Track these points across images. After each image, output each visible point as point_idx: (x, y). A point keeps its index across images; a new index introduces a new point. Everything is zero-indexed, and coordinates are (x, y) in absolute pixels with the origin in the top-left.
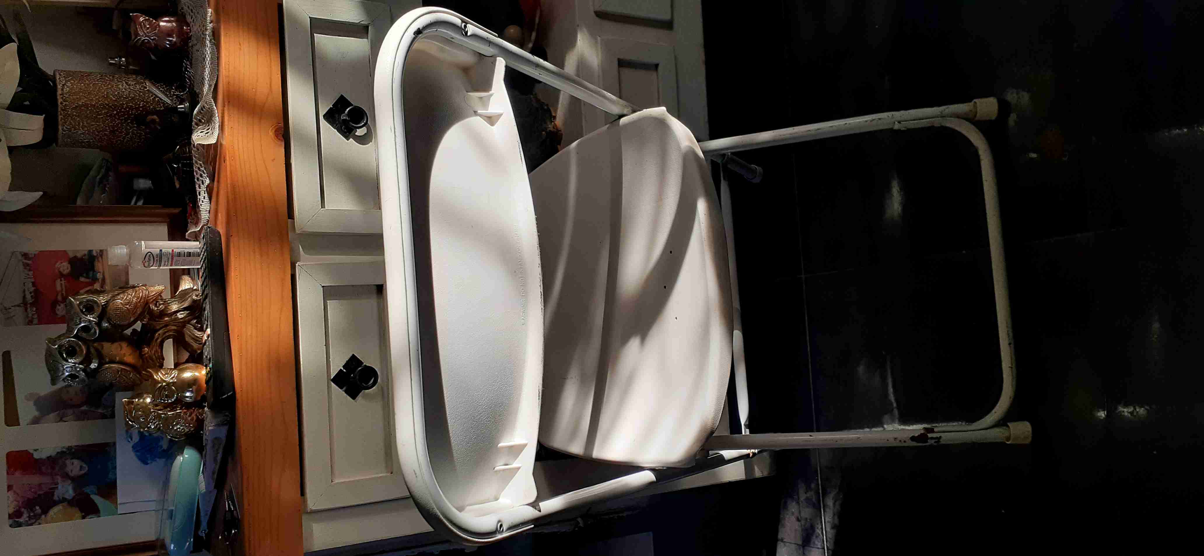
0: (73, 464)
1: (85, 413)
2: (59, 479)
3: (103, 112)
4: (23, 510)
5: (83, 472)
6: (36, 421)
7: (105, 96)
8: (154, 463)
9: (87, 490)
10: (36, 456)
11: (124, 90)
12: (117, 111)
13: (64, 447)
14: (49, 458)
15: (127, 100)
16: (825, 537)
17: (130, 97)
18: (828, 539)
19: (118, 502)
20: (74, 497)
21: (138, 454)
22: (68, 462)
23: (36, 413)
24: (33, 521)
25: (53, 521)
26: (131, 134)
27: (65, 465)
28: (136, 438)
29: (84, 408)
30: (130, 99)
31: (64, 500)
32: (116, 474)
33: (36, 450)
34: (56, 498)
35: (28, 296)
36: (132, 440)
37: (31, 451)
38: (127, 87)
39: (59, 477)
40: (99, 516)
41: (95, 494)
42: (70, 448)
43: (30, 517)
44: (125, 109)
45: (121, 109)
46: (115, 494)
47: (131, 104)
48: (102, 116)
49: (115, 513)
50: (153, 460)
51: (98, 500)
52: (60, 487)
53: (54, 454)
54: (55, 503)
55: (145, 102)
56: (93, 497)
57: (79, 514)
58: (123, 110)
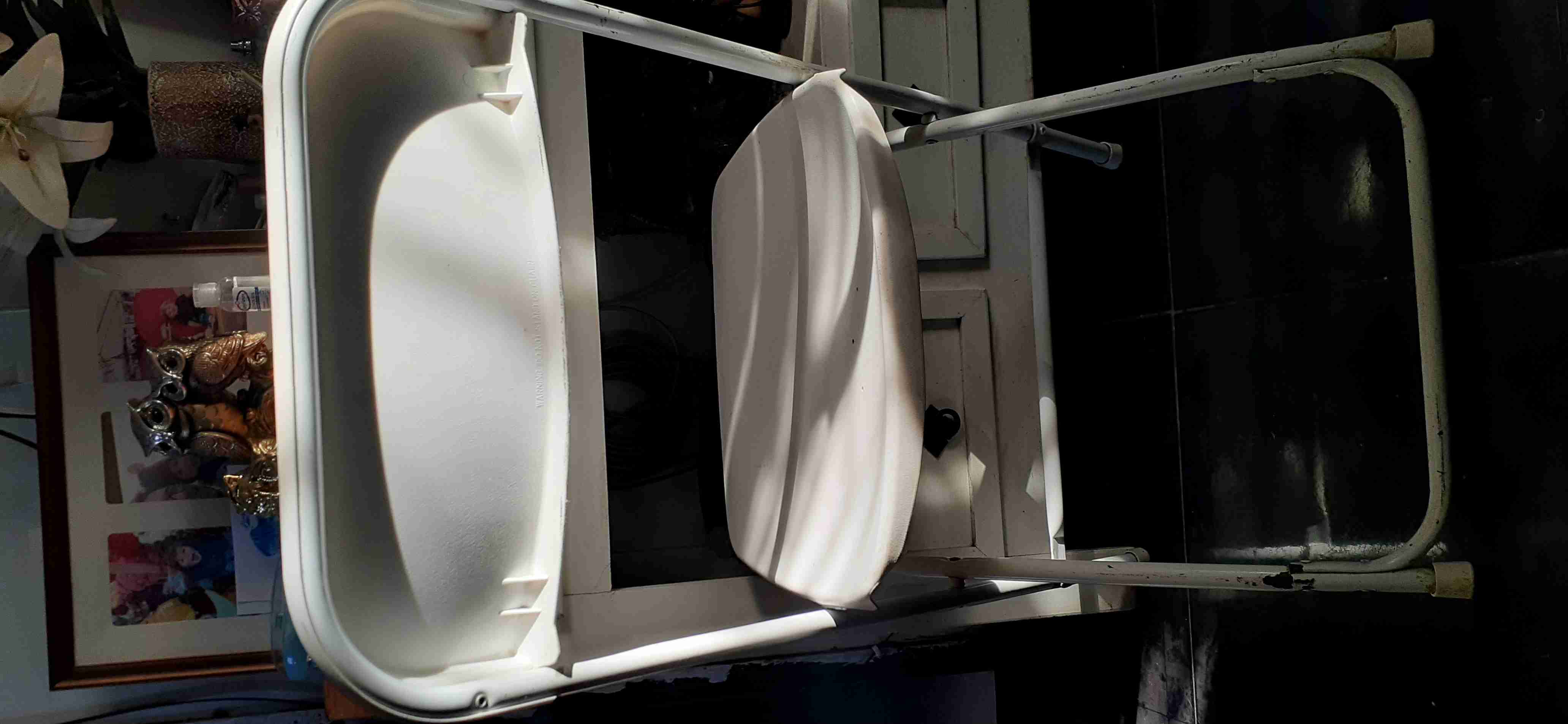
0: (184, 551)
1: (196, 488)
2: (169, 570)
4: (128, 605)
5: (196, 562)
6: (141, 498)
7: (205, 92)
9: (202, 584)
10: (142, 540)
11: (228, 83)
13: (173, 531)
14: (157, 543)
15: (232, 95)
16: (1195, 709)
17: (236, 92)
18: (1199, 712)
20: (186, 592)
21: (257, 542)
22: (179, 550)
23: (142, 489)
24: (140, 618)
25: (162, 619)
27: (174, 553)
29: (196, 483)
31: (173, 596)
32: (233, 566)
33: (142, 533)
34: (165, 591)
35: (130, 346)
36: (249, 524)
37: (136, 535)
39: (168, 568)
40: (216, 617)
41: (211, 590)
42: (181, 532)
43: (136, 614)
46: (234, 590)
51: (213, 596)
52: (169, 578)
53: (162, 539)
54: (164, 599)
56: (208, 592)
57: (192, 613)
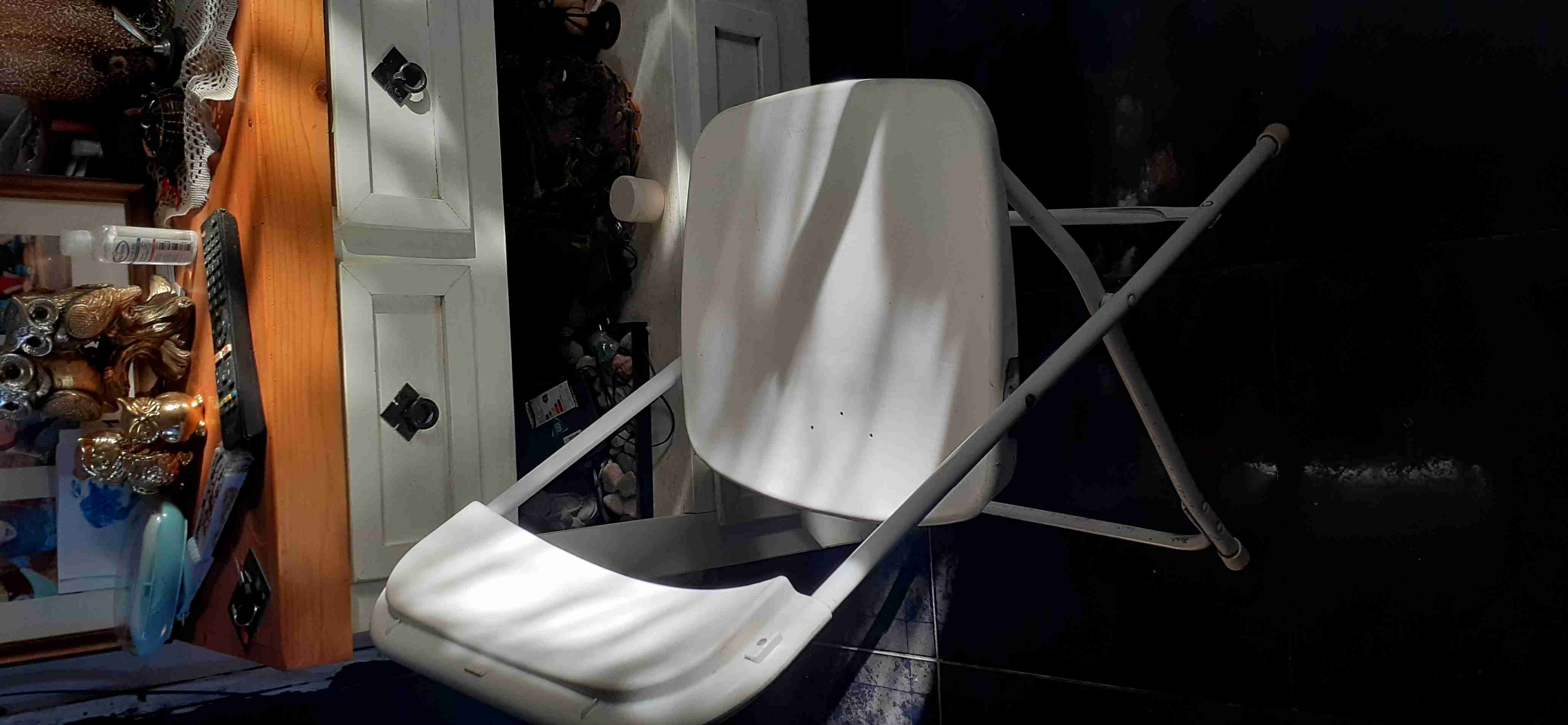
1: (12, 457)
3: (43, 46)
5: (10, 538)
7: (46, 24)
8: (110, 526)
9: (16, 561)
11: (71, 18)
12: (61, 45)
15: (76, 31)
16: (934, 609)
17: (81, 28)
18: (939, 611)
19: (60, 577)
21: (88, 513)
26: (78, 78)
28: (86, 492)
29: (11, 451)
30: (80, 30)
32: (56, 540)
36: (79, 494)
38: (76, 13)
40: (32, 598)
41: (28, 567)
44: (73, 44)
45: (68, 44)
46: (55, 567)
47: (81, 38)
48: (41, 52)
49: (54, 593)
50: (109, 521)
51: (30, 575)
55: (100, 37)
56: (24, 571)
57: (6, 594)
58: (70, 45)
